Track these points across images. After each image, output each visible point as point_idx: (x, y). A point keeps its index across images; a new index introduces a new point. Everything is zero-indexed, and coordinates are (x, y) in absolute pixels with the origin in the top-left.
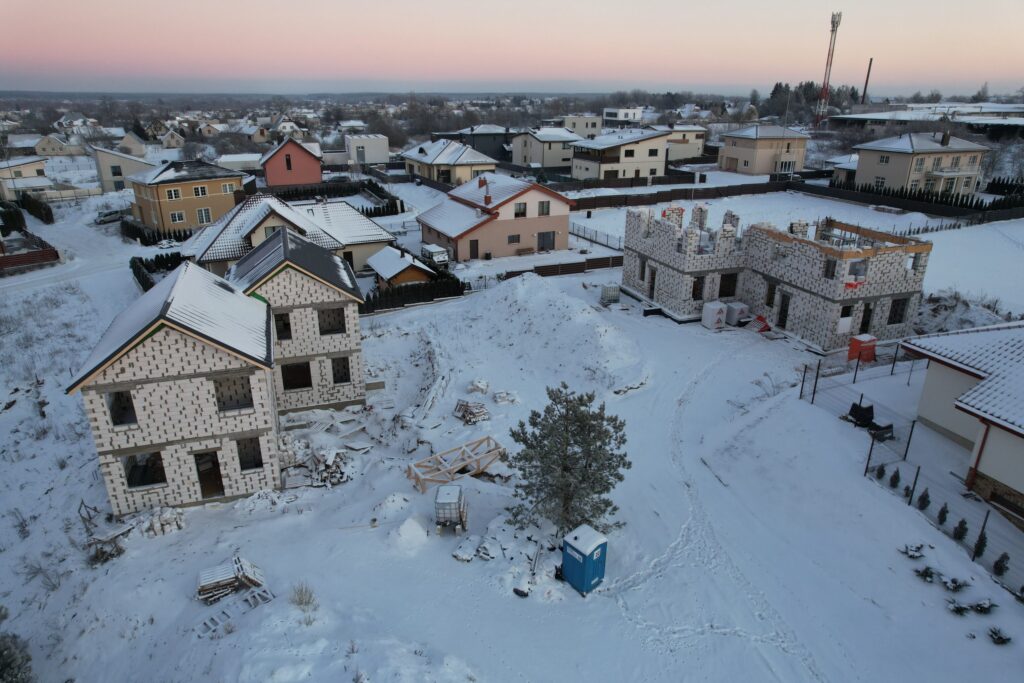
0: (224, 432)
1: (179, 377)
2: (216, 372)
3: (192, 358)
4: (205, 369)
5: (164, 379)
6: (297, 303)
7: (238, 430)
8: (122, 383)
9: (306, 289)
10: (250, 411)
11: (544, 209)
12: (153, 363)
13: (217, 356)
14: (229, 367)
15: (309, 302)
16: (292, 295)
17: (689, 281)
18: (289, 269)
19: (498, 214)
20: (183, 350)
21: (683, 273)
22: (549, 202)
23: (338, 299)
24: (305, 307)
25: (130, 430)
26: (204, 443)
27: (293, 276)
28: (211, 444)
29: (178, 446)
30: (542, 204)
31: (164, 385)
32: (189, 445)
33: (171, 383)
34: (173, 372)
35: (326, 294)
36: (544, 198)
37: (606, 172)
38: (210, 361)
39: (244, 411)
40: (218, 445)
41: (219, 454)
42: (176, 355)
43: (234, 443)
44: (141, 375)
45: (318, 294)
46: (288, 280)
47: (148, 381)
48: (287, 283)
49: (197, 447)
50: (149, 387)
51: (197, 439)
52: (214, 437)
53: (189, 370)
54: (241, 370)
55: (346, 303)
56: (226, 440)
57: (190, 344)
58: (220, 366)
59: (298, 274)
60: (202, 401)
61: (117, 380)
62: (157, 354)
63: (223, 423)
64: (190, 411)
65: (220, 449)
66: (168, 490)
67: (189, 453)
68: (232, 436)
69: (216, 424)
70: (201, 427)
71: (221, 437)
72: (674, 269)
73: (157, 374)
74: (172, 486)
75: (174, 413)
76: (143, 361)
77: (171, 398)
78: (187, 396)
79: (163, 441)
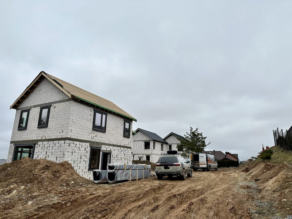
0: (144, 153)
1: (139, 141)
3: (142, 137)
4: (143, 140)
5: (137, 141)
6: (173, 143)
9: (175, 140)
10: (149, 150)
13: (146, 137)
15: (176, 143)
20: (141, 136)
26: (141, 155)
27: (173, 137)
28: (142, 156)
29: (137, 155)
34: (139, 140)
38: (144, 138)
40: (143, 156)
43: (146, 156)
49: (140, 156)
51: (140, 154)
52: (142, 154)
53: (141, 140)
54: (149, 140)
56: (144, 155)
57: (142, 135)
58: (146, 139)
60: (142, 146)
63: (144, 151)
64: (140, 148)
67: (138, 157)
68: (146, 154)
70: (141, 152)
73: (136, 140)
75: (137, 148)
77: (137, 145)
78: (140, 144)
79: (135, 154)
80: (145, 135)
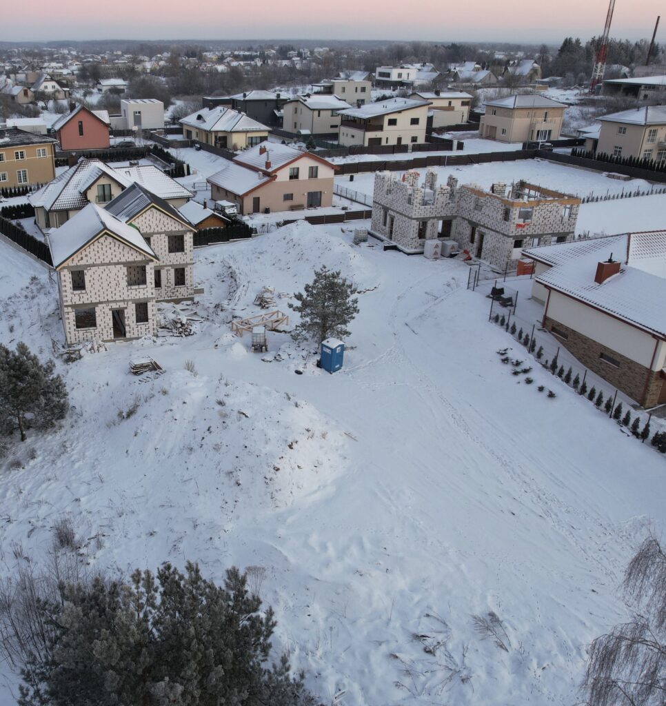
0: (130, 298)
1: (110, 264)
2: (129, 262)
3: (117, 254)
4: (123, 260)
5: (102, 264)
6: (156, 231)
7: (137, 297)
8: (80, 266)
9: (162, 222)
10: (144, 286)
11: (313, 173)
12: (97, 255)
13: (130, 253)
14: (136, 260)
15: (163, 231)
16: (153, 226)
17: (415, 224)
18: (153, 209)
19: (276, 176)
20: (113, 249)
21: (411, 218)
22: (317, 167)
23: (181, 229)
24: (160, 233)
25: (82, 293)
26: (118, 304)
27: (155, 214)
28: (122, 305)
29: (104, 305)
30: (311, 168)
31: (102, 268)
32: (110, 304)
33: (105, 267)
34: (107, 261)
35: (174, 225)
36: (314, 163)
37: (370, 140)
38: (126, 255)
39: (141, 286)
40: (125, 306)
41: (126, 311)
42: (109, 251)
43: (134, 305)
44: (90, 262)
45: (169, 225)
46: (151, 216)
47: (94, 265)
48: (150, 218)
49: (115, 306)
50: (94, 269)
51: (115, 301)
52: (124, 301)
53: (115, 260)
54: (142, 261)
55: (185, 232)
56: (130, 303)
57: (117, 245)
58: (131, 259)
59: (159, 213)
60: (120, 279)
61: (78, 264)
62: (100, 250)
63: (129, 293)
64: (113, 283)
65: (126, 308)
66: (97, 331)
67: (110, 309)
68: (134, 301)
69: (126, 293)
70: (118, 294)
71: (128, 301)
72: (405, 216)
73: (98, 262)
74: (99, 329)
75: (105, 285)
76: (92, 255)
77: (104, 276)
78: (112, 275)
79: (97, 301)
80: (126, 247)
